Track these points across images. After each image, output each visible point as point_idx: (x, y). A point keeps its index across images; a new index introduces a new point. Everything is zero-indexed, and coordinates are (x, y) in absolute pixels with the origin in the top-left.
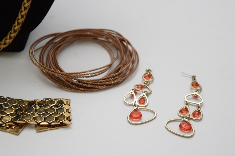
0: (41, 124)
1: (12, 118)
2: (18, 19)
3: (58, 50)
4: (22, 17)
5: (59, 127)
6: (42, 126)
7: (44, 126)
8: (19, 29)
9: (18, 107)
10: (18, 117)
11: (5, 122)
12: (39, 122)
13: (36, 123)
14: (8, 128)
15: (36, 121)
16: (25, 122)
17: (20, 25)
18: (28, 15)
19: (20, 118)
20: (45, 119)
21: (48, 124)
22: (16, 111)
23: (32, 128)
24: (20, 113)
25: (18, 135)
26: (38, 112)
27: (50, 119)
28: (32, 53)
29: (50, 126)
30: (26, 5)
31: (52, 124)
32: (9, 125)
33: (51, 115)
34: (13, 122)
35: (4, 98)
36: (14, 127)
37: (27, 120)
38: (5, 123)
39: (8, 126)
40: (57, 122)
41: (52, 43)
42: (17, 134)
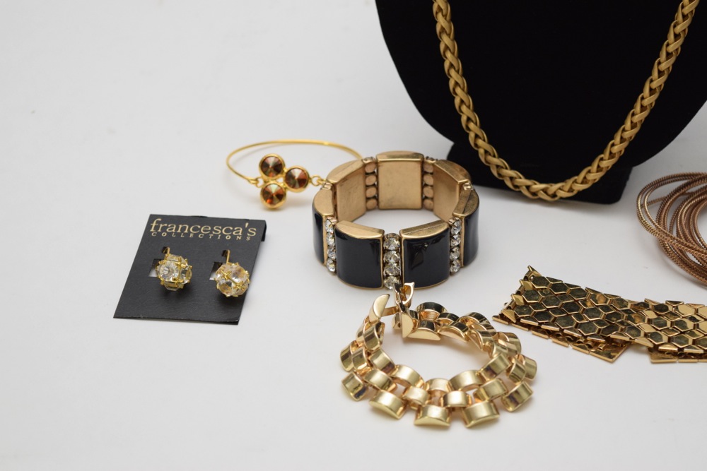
0: (660, 348)
1: (600, 330)
2: (624, 130)
4: (633, 126)
5: (700, 360)
6: (663, 352)
7: (668, 354)
8: (621, 151)
9: (612, 310)
10: (612, 328)
11: (585, 335)
12: (656, 343)
13: (651, 346)
14: (590, 347)
15: (651, 342)
16: (627, 339)
17: (625, 144)
18: (646, 123)
19: (618, 330)
20: (670, 340)
21: (676, 349)
22: (608, 317)
23: (642, 352)
24: (615, 321)
25: (612, 362)
26: (655, 325)
27: (683, 341)
29: (680, 355)
30: (646, 102)
31: (686, 350)
32: (593, 341)
33: (681, 333)
34: (603, 337)
35: (580, 290)
36: (604, 345)
37: (633, 335)
38: (586, 337)
39: (590, 343)
40: (695, 349)
42: (611, 360)
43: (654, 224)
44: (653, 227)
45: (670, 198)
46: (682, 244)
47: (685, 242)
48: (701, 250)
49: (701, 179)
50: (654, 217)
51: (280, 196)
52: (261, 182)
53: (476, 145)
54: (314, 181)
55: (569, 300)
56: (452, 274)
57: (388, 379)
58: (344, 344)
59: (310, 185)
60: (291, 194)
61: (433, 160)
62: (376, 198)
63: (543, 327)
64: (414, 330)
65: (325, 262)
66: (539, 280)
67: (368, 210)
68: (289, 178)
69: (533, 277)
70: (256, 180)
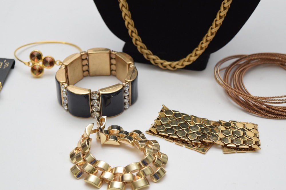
0: (228, 145)
1: (198, 137)
2: (207, 36)
3: (243, 72)
4: (212, 34)
5: (247, 151)
6: (229, 148)
7: (231, 148)
8: (206, 46)
9: (204, 126)
10: (204, 135)
11: (191, 140)
12: (226, 143)
13: (223, 145)
14: (194, 146)
15: (223, 142)
16: (212, 142)
17: (208, 43)
18: (218, 33)
19: (207, 137)
20: (232, 141)
21: (235, 146)
22: (202, 130)
23: (219, 148)
24: (206, 132)
25: (204, 154)
26: (225, 133)
27: (238, 142)
28: (217, 72)
29: (237, 149)
30: (218, 23)
31: (240, 147)
32: (195, 143)
33: (238, 137)
34: (200, 140)
35: (188, 116)
36: (200, 145)
37: (214, 140)
38: (191, 141)
39: (194, 144)
40: (245, 146)
41: (237, 65)
42: (204, 153)
43: (223, 82)
44: (222, 83)
45: (230, 68)
46: (237, 92)
47: (238, 91)
48: (246, 95)
49: (244, 58)
50: (222, 78)
51: (40, 71)
52: (31, 64)
53: (136, 44)
54: (57, 63)
55: (183, 121)
56: (125, 109)
57: (93, 168)
58: (71, 149)
59: (55, 65)
60: (46, 70)
61: (115, 52)
62: (88, 71)
63: (170, 136)
64: (107, 140)
65: (63, 105)
66: (168, 111)
67: (84, 76)
68: (45, 62)
69: (165, 111)
70: (29, 63)
